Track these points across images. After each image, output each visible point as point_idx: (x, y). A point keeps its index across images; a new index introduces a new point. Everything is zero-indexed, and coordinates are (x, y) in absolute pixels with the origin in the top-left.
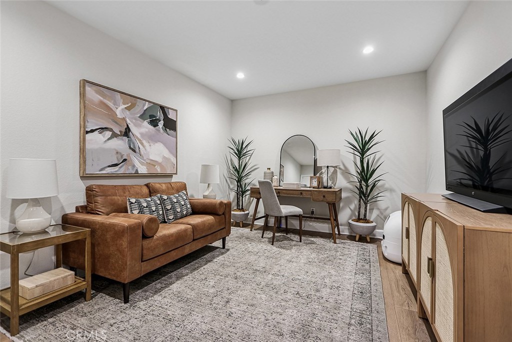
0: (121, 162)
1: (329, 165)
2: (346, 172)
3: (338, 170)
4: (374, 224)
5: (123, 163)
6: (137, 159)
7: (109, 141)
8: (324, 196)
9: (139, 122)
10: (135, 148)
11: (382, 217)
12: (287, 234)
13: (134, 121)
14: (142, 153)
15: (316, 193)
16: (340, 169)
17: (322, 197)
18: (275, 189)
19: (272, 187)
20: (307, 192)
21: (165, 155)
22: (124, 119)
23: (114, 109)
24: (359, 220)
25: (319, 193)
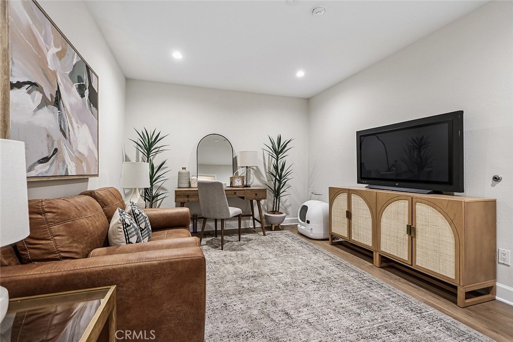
0: (52, 154)
1: (248, 166)
2: (257, 172)
3: (251, 170)
4: (284, 215)
5: (54, 156)
6: (67, 149)
7: (40, 111)
8: (256, 194)
9: (69, 84)
10: (65, 129)
11: (283, 208)
12: (216, 237)
13: (64, 80)
14: (72, 140)
15: (249, 191)
16: (253, 169)
17: (254, 195)
18: (225, 190)
19: (223, 188)
20: (240, 192)
21: (90, 146)
22: (54, 73)
23: (45, 50)
24: (274, 212)
25: (252, 192)
